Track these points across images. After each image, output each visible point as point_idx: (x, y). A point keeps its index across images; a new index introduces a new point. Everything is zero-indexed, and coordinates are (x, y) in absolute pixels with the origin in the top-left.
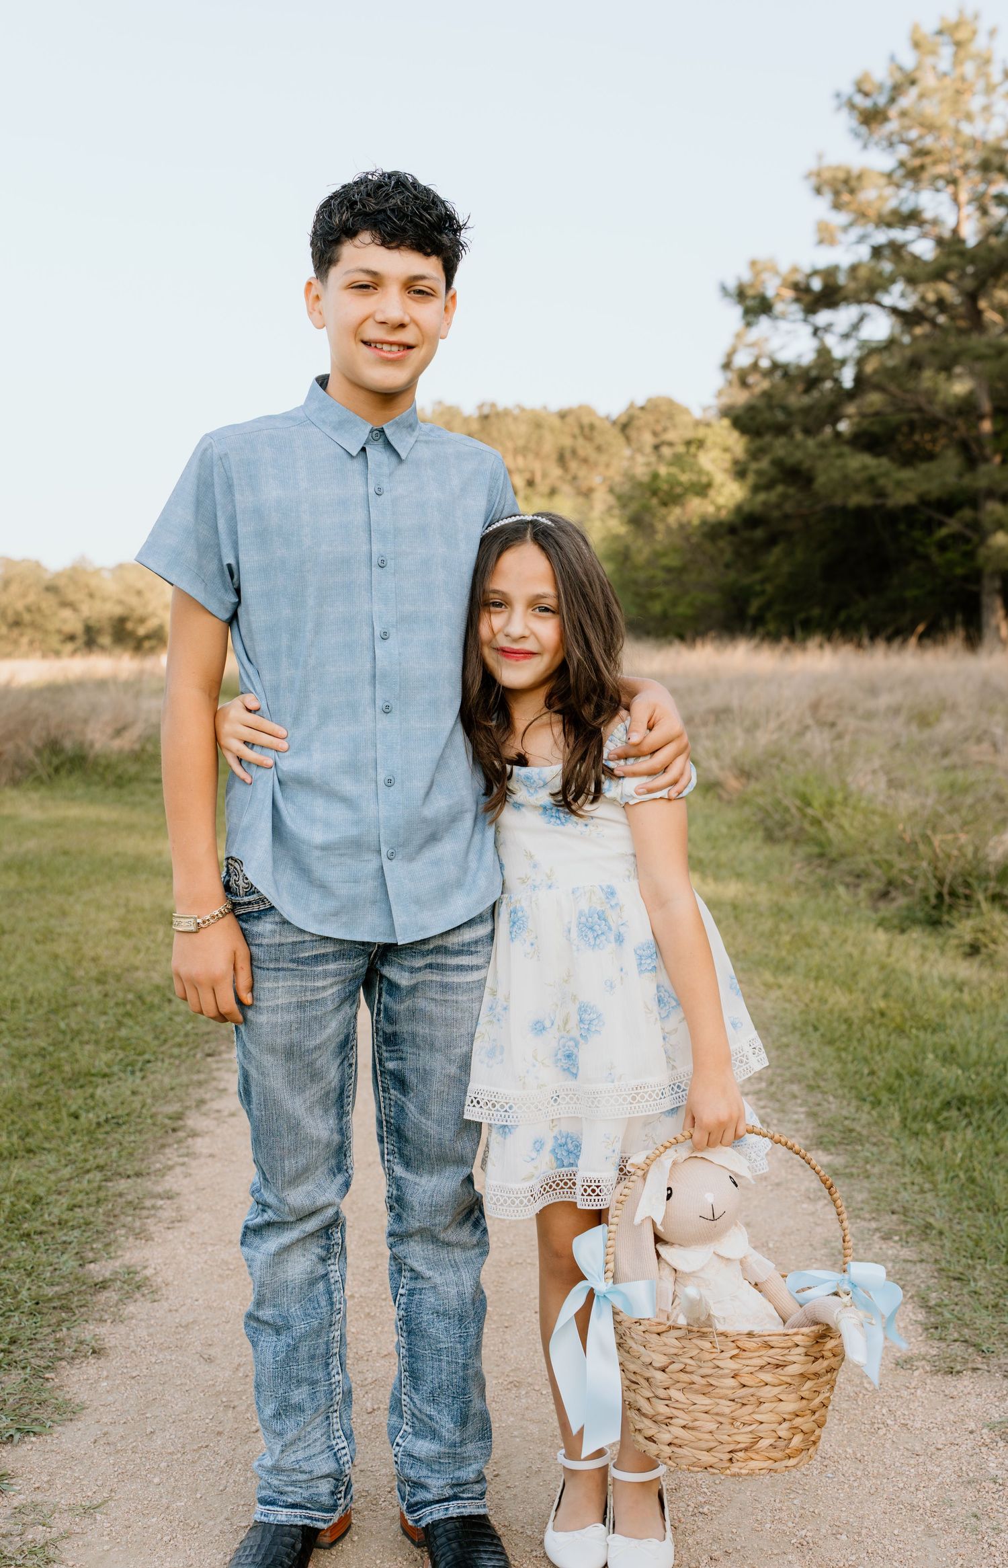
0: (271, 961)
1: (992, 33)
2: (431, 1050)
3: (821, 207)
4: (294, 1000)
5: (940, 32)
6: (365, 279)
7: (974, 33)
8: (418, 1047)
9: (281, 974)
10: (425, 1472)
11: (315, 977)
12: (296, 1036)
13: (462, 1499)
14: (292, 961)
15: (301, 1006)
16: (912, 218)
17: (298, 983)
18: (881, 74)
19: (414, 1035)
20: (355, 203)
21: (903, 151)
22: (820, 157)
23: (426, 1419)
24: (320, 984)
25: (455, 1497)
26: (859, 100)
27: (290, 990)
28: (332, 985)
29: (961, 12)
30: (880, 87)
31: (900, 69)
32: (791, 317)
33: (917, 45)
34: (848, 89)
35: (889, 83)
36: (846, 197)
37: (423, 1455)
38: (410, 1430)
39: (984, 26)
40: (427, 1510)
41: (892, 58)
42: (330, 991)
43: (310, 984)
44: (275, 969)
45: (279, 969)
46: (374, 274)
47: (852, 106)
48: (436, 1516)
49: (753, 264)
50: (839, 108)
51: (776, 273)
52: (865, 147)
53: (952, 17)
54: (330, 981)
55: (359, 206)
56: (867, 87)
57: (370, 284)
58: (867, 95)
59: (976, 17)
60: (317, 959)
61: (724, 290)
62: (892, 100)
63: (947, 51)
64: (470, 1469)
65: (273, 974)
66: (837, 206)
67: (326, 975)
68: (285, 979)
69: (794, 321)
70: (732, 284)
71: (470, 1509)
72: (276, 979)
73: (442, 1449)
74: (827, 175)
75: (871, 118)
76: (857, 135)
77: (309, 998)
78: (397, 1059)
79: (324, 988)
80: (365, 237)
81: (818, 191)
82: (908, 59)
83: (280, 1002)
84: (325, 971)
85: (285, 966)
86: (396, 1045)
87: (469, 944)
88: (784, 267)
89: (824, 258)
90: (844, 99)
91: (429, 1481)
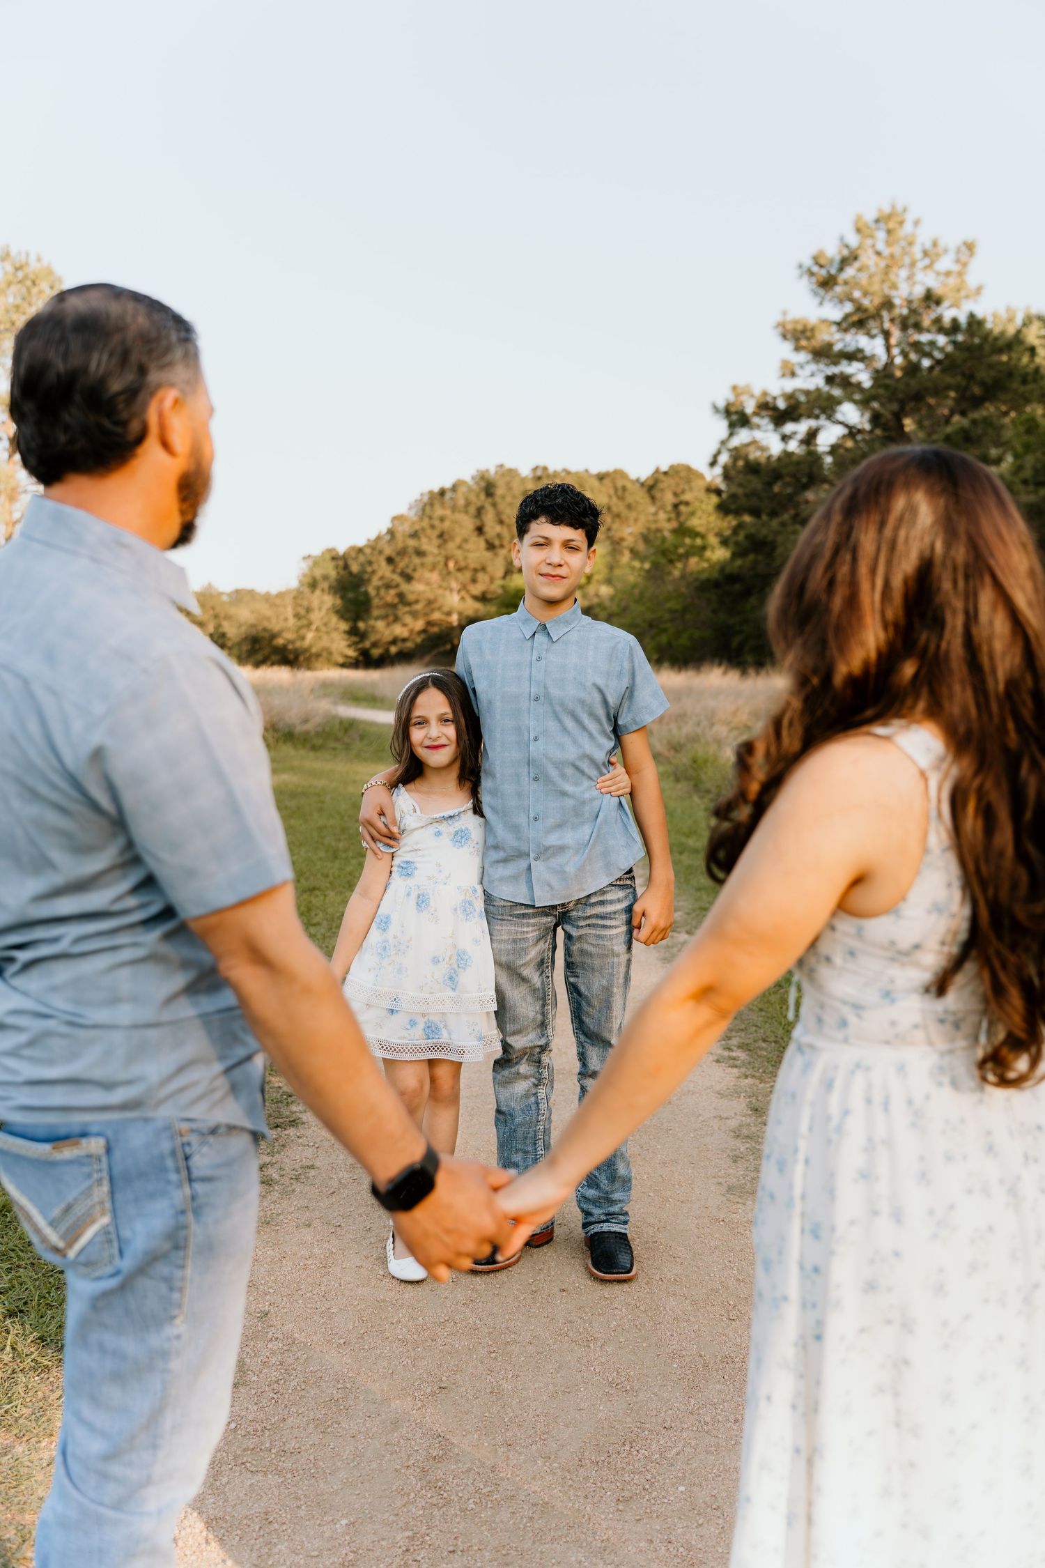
0: (499, 914)
1: (917, 223)
2: (592, 972)
3: (785, 350)
4: (511, 937)
5: (877, 221)
6: (542, 541)
7: (901, 223)
8: (586, 970)
9: (504, 922)
10: (592, 1207)
11: (522, 925)
12: (512, 958)
13: (612, 1222)
14: (510, 916)
15: (514, 941)
16: (855, 355)
17: (513, 928)
18: (833, 251)
19: (583, 963)
20: (538, 500)
21: (849, 308)
22: (785, 313)
23: (593, 1177)
24: (525, 929)
25: (607, 1221)
26: (815, 269)
27: (509, 932)
28: (532, 931)
29: (893, 207)
30: (831, 261)
31: (847, 246)
32: (764, 428)
33: (858, 230)
34: (808, 262)
35: (838, 258)
36: (804, 343)
37: (590, 1197)
38: (586, 1184)
39: (910, 218)
40: (591, 1227)
41: (842, 239)
42: (531, 935)
43: (520, 929)
44: (501, 920)
45: (503, 920)
46: (546, 538)
47: (811, 274)
48: (596, 1230)
49: (734, 388)
50: (801, 276)
51: (752, 396)
52: (821, 303)
53: (887, 209)
54: (530, 929)
55: (540, 503)
56: (822, 261)
57: (545, 543)
58: (821, 266)
59: (905, 210)
60: (524, 916)
61: (716, 409)
62: (841, 269)
63: (881, 235)
64: (617, 1206)
65: (500, 922)
66: (798, 349)
67: (528, 925)
68: (506, 925)
69: (766, 431)
70: (721, 404)
71: (616, 1228)
72: (501, 925)
73: (601, 1195)
74: (789, 327)
75: (827, 283)
76: (816, 294)
77: (519, 937)
78: (574, 976)
79: (527, 932)
80: (543, 519)
81: (784, 337)
82: (853, 240)
83: (503, 937)
84: (527, 923)
85: (506, 918)
86: (573, 969)
87: (610, 913)
88: (757, 392)
89: (790, 385)
90: (805, 269)
91: (593, 1211)
